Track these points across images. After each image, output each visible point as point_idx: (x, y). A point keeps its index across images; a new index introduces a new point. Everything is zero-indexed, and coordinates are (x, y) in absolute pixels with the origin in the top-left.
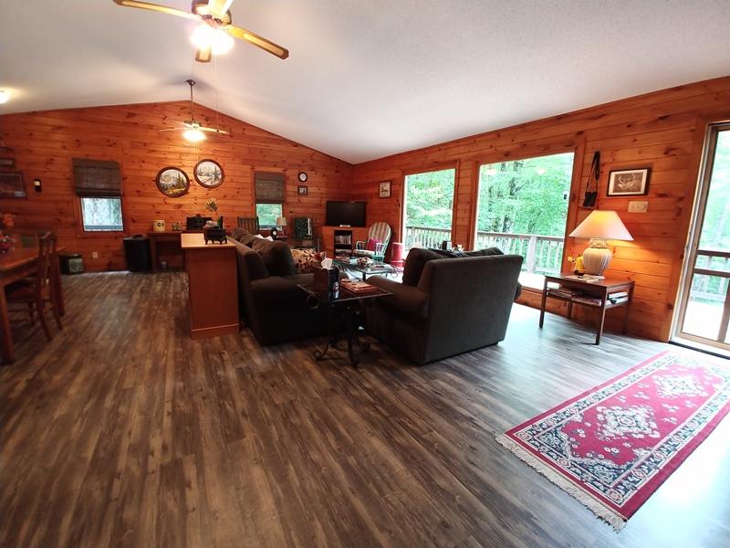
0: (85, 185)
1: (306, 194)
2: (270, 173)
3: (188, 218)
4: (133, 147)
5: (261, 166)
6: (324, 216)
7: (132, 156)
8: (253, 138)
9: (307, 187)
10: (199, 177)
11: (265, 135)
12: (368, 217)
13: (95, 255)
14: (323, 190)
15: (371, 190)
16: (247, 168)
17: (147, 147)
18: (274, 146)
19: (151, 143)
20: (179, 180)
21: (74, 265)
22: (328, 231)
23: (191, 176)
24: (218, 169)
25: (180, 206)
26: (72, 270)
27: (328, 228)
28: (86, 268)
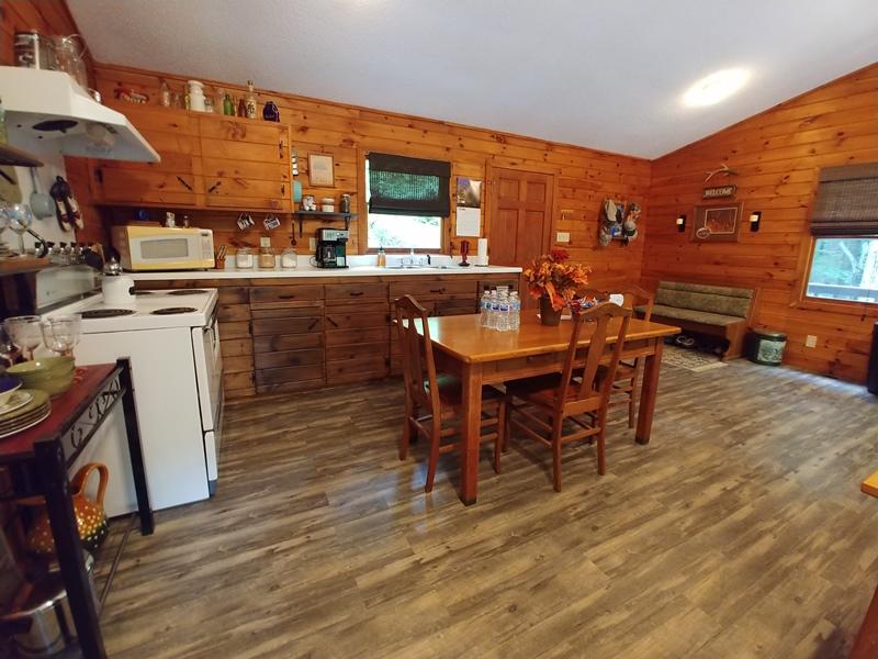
0: (828, 214)
13: (811, 341)
21: (767, 351)
26: (760, 357)
28: (787, 359)
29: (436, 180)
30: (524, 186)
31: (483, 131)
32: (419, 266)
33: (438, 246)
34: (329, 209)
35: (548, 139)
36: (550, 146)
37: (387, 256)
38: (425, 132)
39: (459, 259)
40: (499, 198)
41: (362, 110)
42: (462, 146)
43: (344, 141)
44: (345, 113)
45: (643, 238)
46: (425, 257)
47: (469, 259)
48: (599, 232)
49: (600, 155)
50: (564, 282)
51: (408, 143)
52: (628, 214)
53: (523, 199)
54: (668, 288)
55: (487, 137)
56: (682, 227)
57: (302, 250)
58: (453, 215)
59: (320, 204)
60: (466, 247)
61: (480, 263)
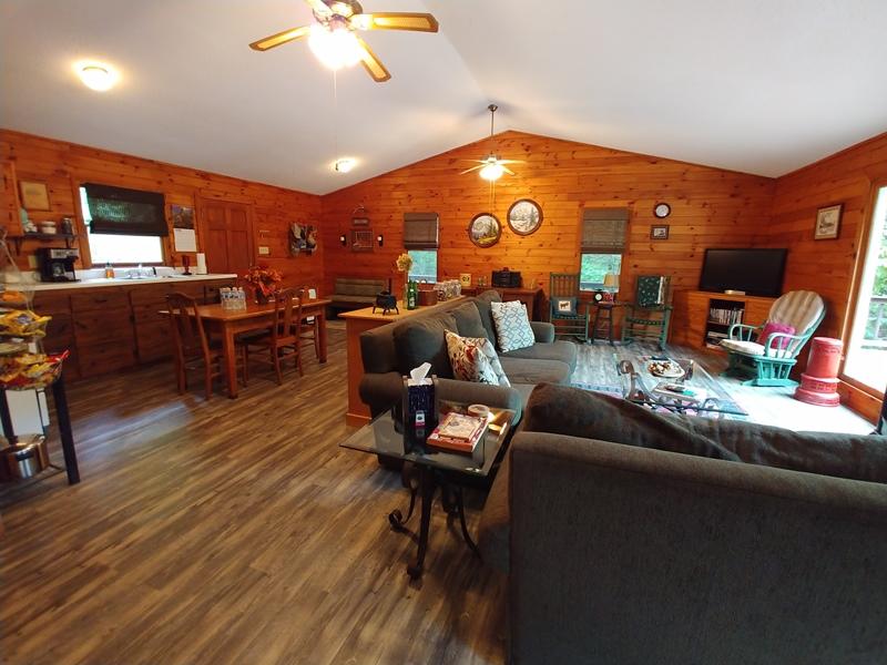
0: (410, 238)
1: (666, 238)
2: (608, 208)
3: (494, 273)
4: (451, 196)
5: (592, 200)
6: (697, 274)
7: (450, 205)
8: (586, 163)
9: (667, 227)
10: (512, 222)
11: (605, 155)
12: (788, 277)
14: (700, 230)
15: (800, 226)
16: (574, 205)
17: (464, 194)
18: (618, 169)
19: (468, 188)
20: (491, 227)
22: (699, 300)
23: (504, 222)
24: (535, 209)
25: (489, 258)
27: (702, 294)
29: (151, 208)
30: (228, 214)
31: (190, 170)
32: (145, 276)
33: (160, 260)
34: (51, 231)
35: (242, 178)
36: (245, 184)
37: (115, 269)
38: (137, 167)
39: (183, 269)
40: (209, 221)
41: (73, 147)
42: (171, 180)
43: (57, 171)
44: (54, 147)
45: (322, 250)
46: (150, 269)
47: (191, 269)
48: (290, 247)
49: (283, 191)
50: (268, 280)
51: (122, 176)
52: (309, 233)
53: (228, 222)
54: (341, 283)
55: (193, 174)
56: (344, 242)
57: (24, 266)
58: (171, 235)
59: (40, 226)
60: (187, 260)
61: (200, 272)
